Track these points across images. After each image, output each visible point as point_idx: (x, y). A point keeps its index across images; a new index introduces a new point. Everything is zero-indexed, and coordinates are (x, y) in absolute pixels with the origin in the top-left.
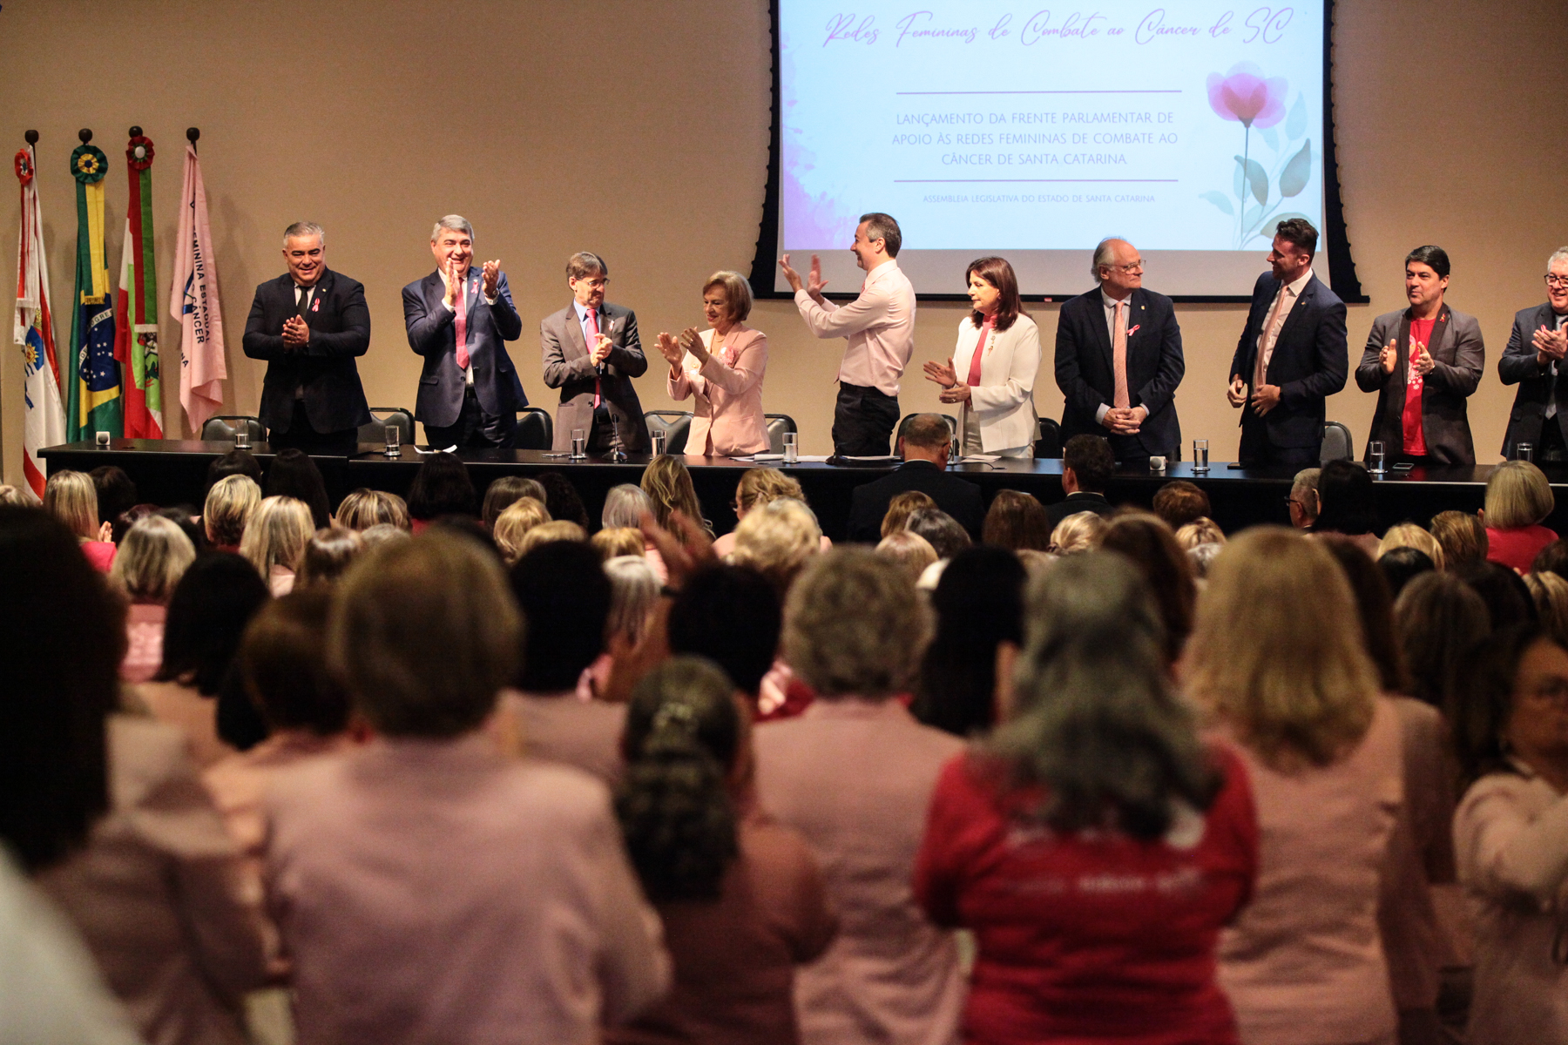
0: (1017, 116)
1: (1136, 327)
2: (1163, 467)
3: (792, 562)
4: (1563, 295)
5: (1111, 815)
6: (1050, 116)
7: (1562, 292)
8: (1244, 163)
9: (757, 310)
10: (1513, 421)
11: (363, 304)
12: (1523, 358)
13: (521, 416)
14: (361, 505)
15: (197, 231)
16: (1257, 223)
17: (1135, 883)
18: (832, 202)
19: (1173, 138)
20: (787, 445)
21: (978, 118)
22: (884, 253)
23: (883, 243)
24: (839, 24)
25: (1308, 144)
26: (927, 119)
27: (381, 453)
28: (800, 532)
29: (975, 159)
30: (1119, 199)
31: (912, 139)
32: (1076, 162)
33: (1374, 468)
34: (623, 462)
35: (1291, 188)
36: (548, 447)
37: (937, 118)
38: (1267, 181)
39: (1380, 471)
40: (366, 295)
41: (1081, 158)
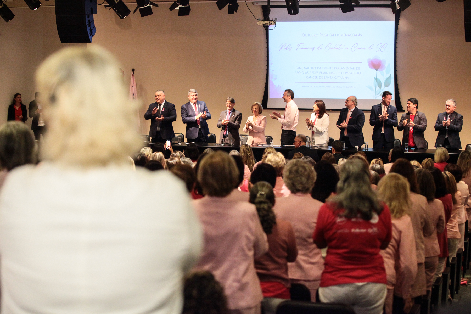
0: (324, 68)
1: (351, 117)
2: (358, 149)
3: (280, 166)
4: (449, 110)
5: (359, 215)
6: (331, 68)
7: (449, 109)
8: (376, 79)
9: (264, 112)
10: (437, 139)
11: (175, 110)
12: (440, 125)
13: (209, 136)
14: (176, 155)
15: (134, 92)
16: (379, 93)
17: (364, 231)
18: (281, 87)
19: (360, 73)
20: (271, 143)
21: (315, 68)
22: (291, 99)
23: (290, 97)
24: (283, 46)
25: (391, 75)
26: (303, 68)
27: (177, 144)
28: (282, 159)
29: (314, 78)
30: (347, 87)
31: (299, 73)
32: (337, 78)
33: (406, 149)
34: (233, 146)
35: (387, 85)
36: (215, 142)
37: (305, 68)
38: (381, 83)
39: (408, 150)
40: (175, 107)
41: (338, 77)
